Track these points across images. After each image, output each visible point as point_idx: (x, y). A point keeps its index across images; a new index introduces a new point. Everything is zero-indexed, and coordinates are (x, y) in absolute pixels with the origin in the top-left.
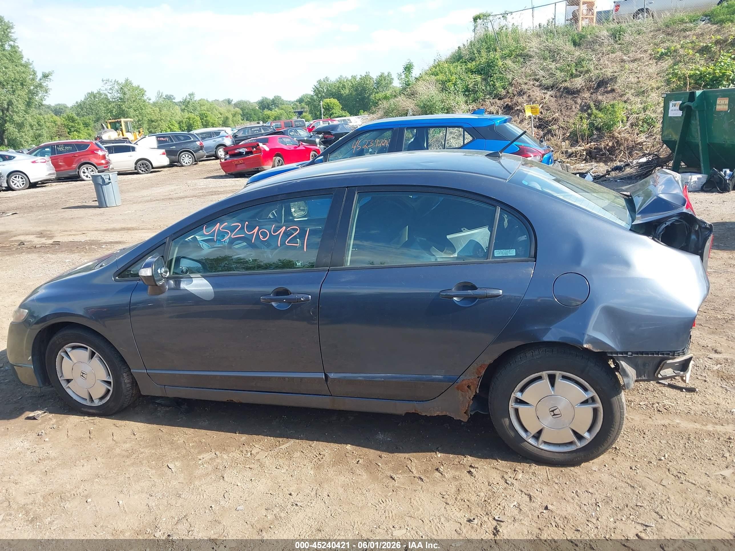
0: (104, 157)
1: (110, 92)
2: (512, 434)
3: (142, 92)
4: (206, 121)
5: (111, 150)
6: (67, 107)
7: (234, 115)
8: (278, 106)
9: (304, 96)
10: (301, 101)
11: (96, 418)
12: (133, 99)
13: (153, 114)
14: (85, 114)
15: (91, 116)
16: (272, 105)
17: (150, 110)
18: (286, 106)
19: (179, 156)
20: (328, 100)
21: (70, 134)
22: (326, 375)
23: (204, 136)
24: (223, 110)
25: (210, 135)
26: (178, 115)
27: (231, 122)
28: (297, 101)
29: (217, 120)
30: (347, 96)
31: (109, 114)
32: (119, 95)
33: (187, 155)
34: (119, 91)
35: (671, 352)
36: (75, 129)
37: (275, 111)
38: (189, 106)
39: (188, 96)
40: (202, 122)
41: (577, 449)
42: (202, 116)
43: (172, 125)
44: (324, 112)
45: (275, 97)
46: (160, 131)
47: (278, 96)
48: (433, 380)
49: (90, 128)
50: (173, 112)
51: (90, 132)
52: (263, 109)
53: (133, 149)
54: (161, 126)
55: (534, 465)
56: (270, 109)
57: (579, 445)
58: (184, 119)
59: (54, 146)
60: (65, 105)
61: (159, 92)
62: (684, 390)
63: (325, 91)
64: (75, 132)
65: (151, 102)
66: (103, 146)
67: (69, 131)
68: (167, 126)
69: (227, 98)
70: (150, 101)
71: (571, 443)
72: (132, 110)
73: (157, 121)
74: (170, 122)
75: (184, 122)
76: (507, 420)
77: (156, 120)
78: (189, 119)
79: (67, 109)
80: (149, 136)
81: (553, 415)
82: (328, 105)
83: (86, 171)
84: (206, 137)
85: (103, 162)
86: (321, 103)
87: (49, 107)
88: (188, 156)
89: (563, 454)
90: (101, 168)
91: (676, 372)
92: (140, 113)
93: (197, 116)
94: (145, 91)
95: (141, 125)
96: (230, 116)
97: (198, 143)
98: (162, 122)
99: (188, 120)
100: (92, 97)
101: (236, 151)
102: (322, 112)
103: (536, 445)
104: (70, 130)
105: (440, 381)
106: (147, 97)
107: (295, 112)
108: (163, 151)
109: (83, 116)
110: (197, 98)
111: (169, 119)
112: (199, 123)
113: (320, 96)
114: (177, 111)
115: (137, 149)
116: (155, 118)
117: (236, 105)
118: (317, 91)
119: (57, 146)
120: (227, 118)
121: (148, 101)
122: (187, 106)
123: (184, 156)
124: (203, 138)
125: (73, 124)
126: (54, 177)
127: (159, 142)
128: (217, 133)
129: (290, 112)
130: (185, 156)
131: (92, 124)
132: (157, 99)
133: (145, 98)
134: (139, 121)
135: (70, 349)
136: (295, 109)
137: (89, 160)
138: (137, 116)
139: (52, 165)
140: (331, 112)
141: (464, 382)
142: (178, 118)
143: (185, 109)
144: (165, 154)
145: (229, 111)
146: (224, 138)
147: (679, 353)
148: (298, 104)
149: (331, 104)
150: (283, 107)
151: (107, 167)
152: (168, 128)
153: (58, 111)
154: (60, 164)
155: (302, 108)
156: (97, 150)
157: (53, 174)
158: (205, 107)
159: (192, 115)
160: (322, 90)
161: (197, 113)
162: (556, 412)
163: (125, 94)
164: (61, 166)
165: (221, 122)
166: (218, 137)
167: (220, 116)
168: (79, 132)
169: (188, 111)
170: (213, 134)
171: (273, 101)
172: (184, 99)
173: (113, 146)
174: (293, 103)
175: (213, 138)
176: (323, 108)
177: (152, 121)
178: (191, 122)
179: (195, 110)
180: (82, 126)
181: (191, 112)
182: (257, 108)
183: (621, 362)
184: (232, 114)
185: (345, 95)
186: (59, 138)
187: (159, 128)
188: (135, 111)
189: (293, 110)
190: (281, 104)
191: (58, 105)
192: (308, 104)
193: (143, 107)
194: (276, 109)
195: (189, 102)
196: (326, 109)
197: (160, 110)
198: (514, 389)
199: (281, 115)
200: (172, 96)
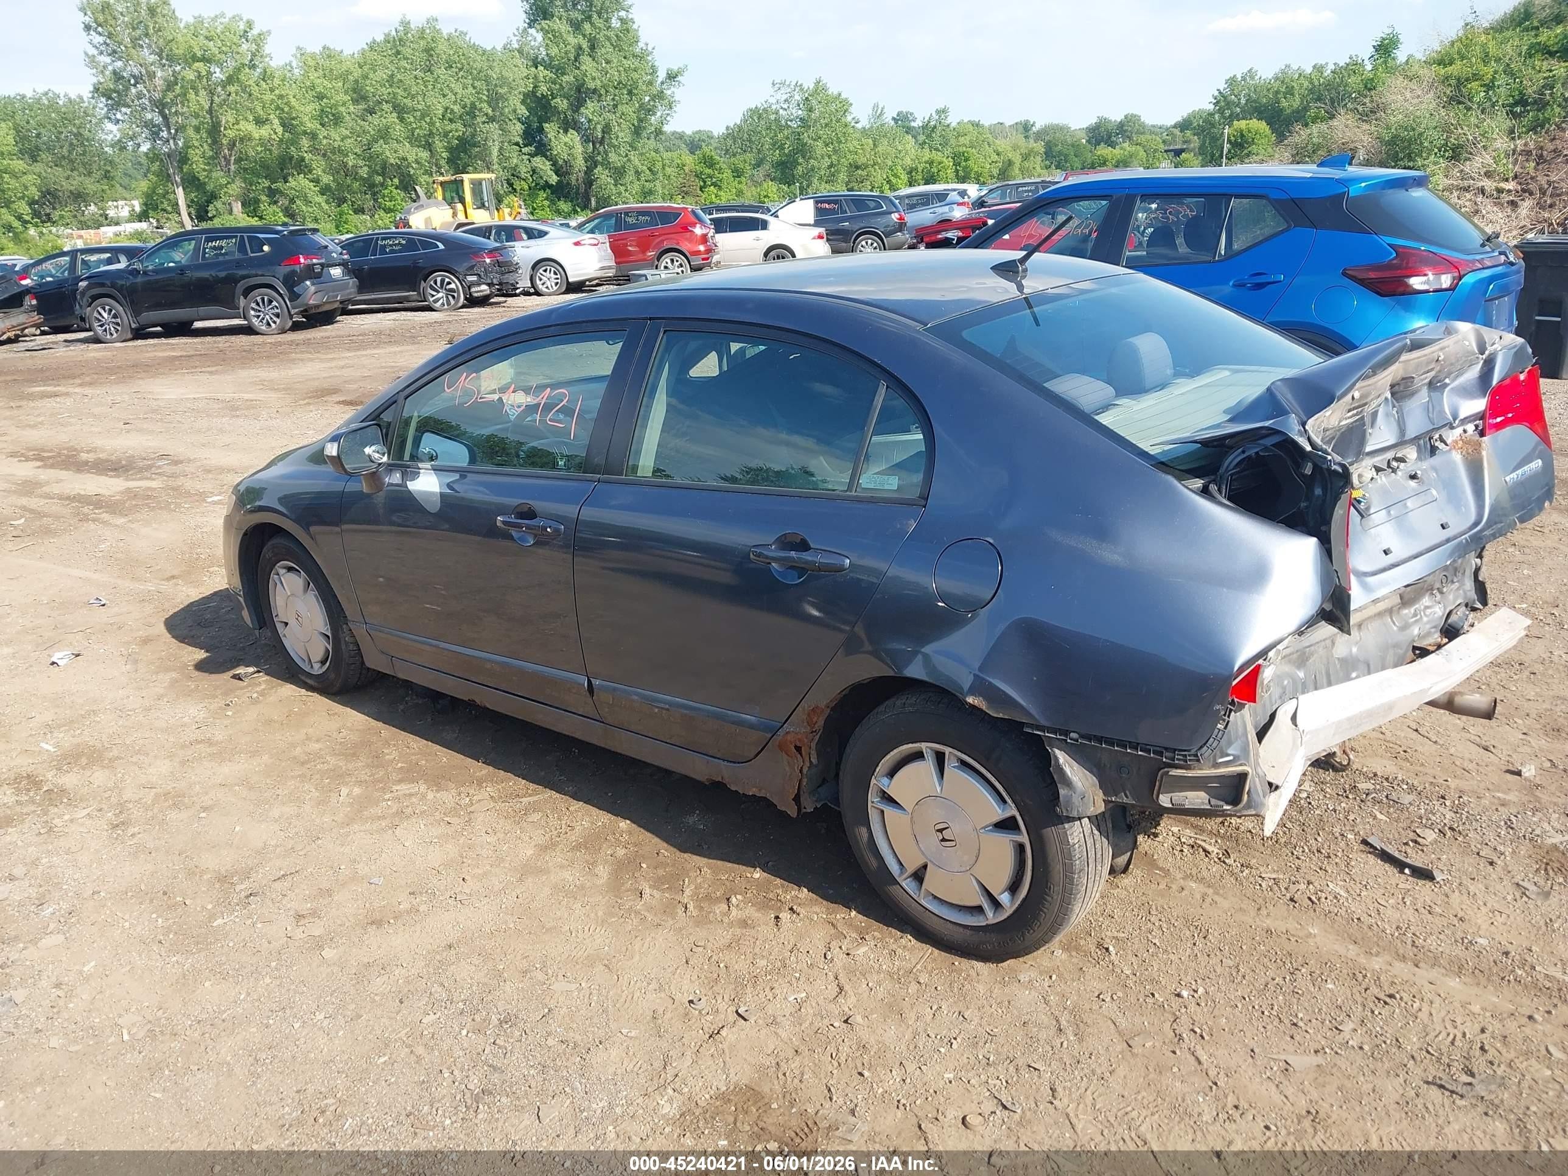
0: (704, 239)
1: (785, 106)
2: (874, 863)
3: (844, 106)
4: (966, 167)
5: (721, 226)
6: (712, 138)
7: (1026, 157)
8: (1130, 138)
9: (1194, 115)
10: (1184, 125)
11: (315, 694)
12: (826, 121)
13: (861, 151)
14: (739, 150)
15: (749, 156)
16: (1118, 134)
17: (855, 143)
18: (1149, 137)
19: (854, 243)
20: (1242, 124)
21: (702, 192)
22: (589, 682)
23: (914, 200)
24: (1002, 144)
25: (926, 200)
26: (910, 151)
27: (1017, 171)
28: (1175, 126)
29: (989, 166)
30: (1293, 112)
31: (778, 151)
32: (800, 112)
33: (870, 242)
34: (801, 106)
35: (1166, 749)
36: (714, 180)
37: (1121, 149)
38: (934, 135)
39: (934, 115)
40: (957, 171)
41: (987, 925)
42: (958, 158)
43: (896, 176)
44: (1229, 151)
45: (1126, 117)
46: (870, 188)
47: (1132, 115)
48: (740, 723)
49: (743, 179)
50: (900, 148)
51: (743, 187)
52: (1098, 143)
53: (764, 225)
54: (872, 179)
55: (910, 937)
56: (1113, 145)
57: (991, 917)
58: (920, 163)
59: (621, 214)
60: (709, 134)
61: (876, 106)
62: (1407, 871)
63: (1243, 101)
64: (712, 187)
65: (859, 126)
66: (707, 218)
67: (702, 184)
68: (885, 177)
69: (1021, 118)
70: (857, 125)
71: (979, 909)
72: (820, 144)
73: (867, 167)
74: (892, 171)
75: (920, 170)
76: (864, 831)
77: (863, 164)
78: (931, 163)
79: (712, 141)
80: (802, 199)
81: (942, 840)
82: (1242, 136)
83: (669, 265)
84: (918, 204)
85: (702, 248)
86: (1226, 131)
87: (681, 136)
88: (872, 244)
89: (961, 930)
90: (697, 261)
91: (1214, 802)
92: (835, 151)
93: (948, 157)
94: (851, 104)
95: (834, 176)
96: (1017, 159)
97: (895, 217)
98: (875, 169)
99: (928, 165)
100: (755, 118)
101: (940, 236)
102: (1225, 151)
103: (915, 897)
104: (705, 182)
105: (752, 726)
106: (852, 116)
107: (1166, 151)
108: (822, 230)
109: (734, 155)
110: (953, 120)
111: (890, 163)
112: (950, 172)
113: (1227, 113)
114: (908, 146)
115: (771, 226)
116: (863, 160)
117: (1039, 136)
118: (1223, 102)
119: (626, 214)
120: (1010, 163)
121: (853, 124)
122: (929, 136)
123: (863, 243)
124: (912, 207)
125: (709, 171)
126: (611, 275)
127: (819, 211)
128: (941, 197)
129: (1156, 151)
130: (867, 243)
131: (749, 172)
132: (872, 120)
133: (849, 118)
134: (831, 166)
135: (284, 571)
136: (1170, 144)
137: (678, 244)
138: (829, 157)
139: (609, 251)
140: (1246, 151)
141: (789, 737)
142: (908, 161)
143: (925, 143)
144: (822, 238)
145: (1015, 148)
146: (955, 206)
147: (1185, 756)
148: (1177, 132)
149: (1249, 131)
150: (1142, 138)
151: (707, 259)
152: (885, 182)
153: (694, 144)
154: (630, 248)
155: (1185, 142)
156: (694, 225)
157: (610, 268)
158: (968, 138)
159: (937, 156)
160: (1236, 100)
161: (948, 151)
162: (947, 834)
163: (811, 110)
164: (630, 253)
165: (995, 172)
166: (943, 203)
167: (995, 157)
168: (720, 188)
169: (930, 147)
170: (933, 198)
171: (1121, 125)
172: (926, 120)
173: (729, 218)
174: (1167, 129)
175: (931, 206)
176: (1229, 141)
177: (857, 167)
178: (934, 170)
179: (944, 144)
180: (727, 174)
181: (937, 150)
182: (1084, 141)
183: (1057, 752)
184: (1021, 154)
185: (1289, 111)
186: (683, 197)
187: (869, 183)
188: (827, 145)
189: (1162, 147)
190: (1139, 133)
191: (697, 132)
192: (1200, 131)
193: (842, 139)
194: (1126, 145)
195: (935, 127)
196: (1234, 144)
197: (874, 145)
198: (875, 770)
199: (1131, 156)
200: (911, 114)
